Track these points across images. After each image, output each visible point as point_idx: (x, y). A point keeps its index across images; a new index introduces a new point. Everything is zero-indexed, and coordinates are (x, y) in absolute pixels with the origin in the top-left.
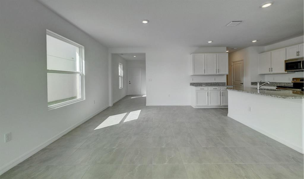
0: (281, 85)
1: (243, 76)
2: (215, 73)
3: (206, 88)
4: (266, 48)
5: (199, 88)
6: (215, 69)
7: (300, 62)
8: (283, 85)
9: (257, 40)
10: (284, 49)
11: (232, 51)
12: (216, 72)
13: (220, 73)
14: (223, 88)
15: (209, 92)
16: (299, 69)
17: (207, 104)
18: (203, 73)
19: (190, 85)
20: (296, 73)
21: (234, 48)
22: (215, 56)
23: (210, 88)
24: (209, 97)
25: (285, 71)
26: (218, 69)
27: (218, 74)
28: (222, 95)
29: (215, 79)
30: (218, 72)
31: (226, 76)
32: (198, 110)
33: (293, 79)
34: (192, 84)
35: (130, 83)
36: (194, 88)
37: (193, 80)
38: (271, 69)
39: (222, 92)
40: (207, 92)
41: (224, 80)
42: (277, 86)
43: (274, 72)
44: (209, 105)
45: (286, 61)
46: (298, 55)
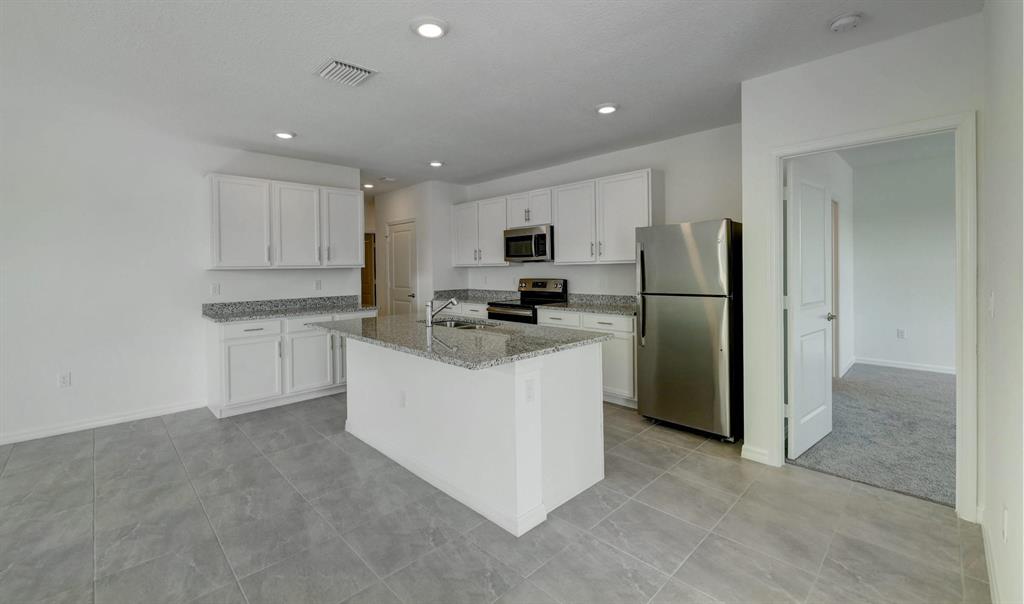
0: (495, 299)
2: (314, 262)
3: (271, 324)
4: (470, 190)
5: (238, 327)
6: (316, 248)
7: (530, 238)
10: (502, 199)
12: (320, 258)
13: (337, 262)
15: (287, 338)
16: (528, 256)
17: (277, 389)
19: (204, 315)
20: (526, 264)
21: (388, 179)
22: (315, 196)
23: (293, 323)
24: (288, 358)
25: (506, 260)
26: (325, 245)
27: (326, 264)
29: (319, 285)
30: (329, 258)
31: (358, 275)
33: (521, 281)
37: (217, 289)
38: (478, 254)
40: (280, 339)
42: (489, 304)
43: (484, 262)
44: (288, 390)
45: (506, 232)
46: (527, 219)
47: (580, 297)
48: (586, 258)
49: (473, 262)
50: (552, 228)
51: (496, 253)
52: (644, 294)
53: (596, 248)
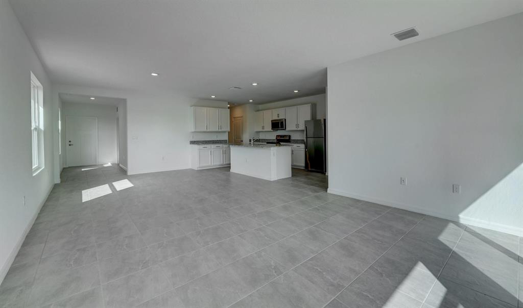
0: (269, 141)
1: (242, 133)
2: (217, 130)
3: (208, 146)
4: (261, 107)
5: (201, 146)
6: (218, 127)
7: (279, 122)
8: (271, 141)
9: (258, 84)
10: (271, 110)
11: (232, 107)
13: (223, 130)
14: (225, 146)
15: (212, 150)
16: (278, 128)
17: (210, 164)
18: (205, 130)
19: (190, 143)
20: (278, 131)
21: (235, 104)
23: (213, 146)
24: (212, 156)
25: (272, 129)
26: (220, 125)
27: (220, 130)
28: (224, 152)
29: (217, 137)
31: (227, 133)
32: (201, 171)
33: (277, 136)
34: (193, 143)
35: (70, 145)
36: (196, 147)
37: (193, 137)
38: (263, 127)
39: (224, 149)
40: (210, 150)
41: (225, 137)
42: (267, 143)
43: (265, 130)
45: (272, 121)
46: (278, 117)
47: (294, 140)
48: (295, 129)
49: (261, 130)
50: (285, 120)
51: (269, 127)
52: (307, 138)
53: (297, 125)
